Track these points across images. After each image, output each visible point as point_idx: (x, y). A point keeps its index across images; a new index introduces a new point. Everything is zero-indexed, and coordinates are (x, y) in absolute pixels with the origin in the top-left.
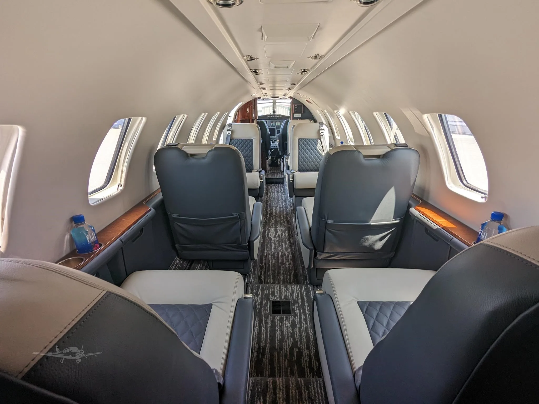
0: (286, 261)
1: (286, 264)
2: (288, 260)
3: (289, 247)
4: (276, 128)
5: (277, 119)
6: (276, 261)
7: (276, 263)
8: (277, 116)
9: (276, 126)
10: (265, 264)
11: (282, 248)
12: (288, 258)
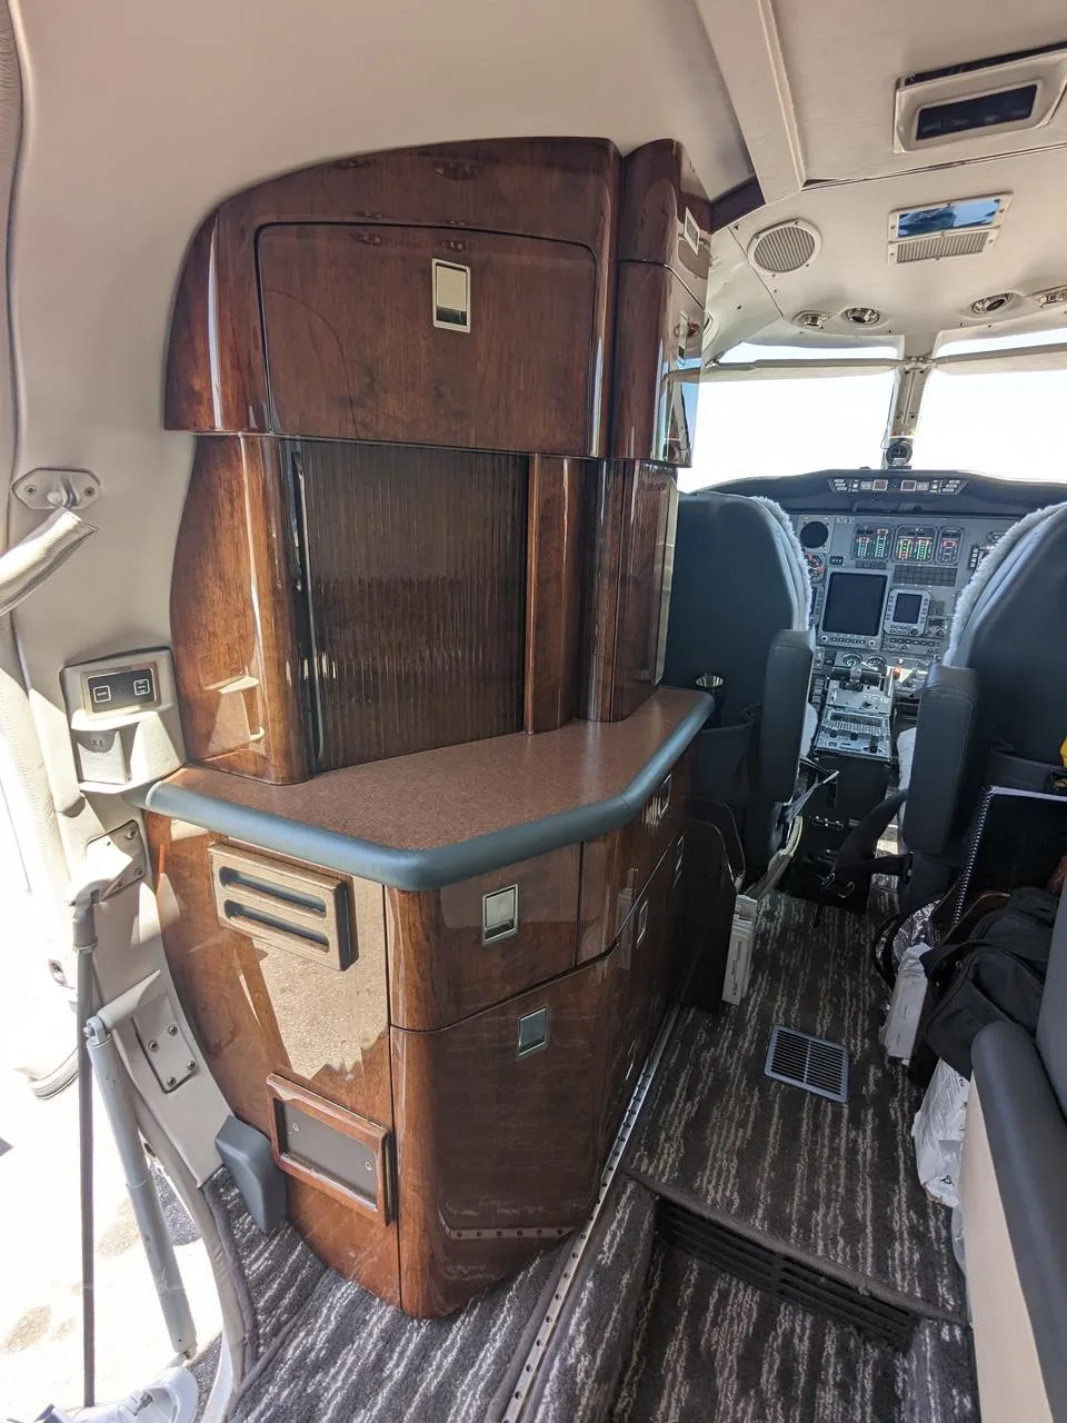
4: (897, 578)
5: (917, 511)
8: (923, 487)
9: (891, 566)
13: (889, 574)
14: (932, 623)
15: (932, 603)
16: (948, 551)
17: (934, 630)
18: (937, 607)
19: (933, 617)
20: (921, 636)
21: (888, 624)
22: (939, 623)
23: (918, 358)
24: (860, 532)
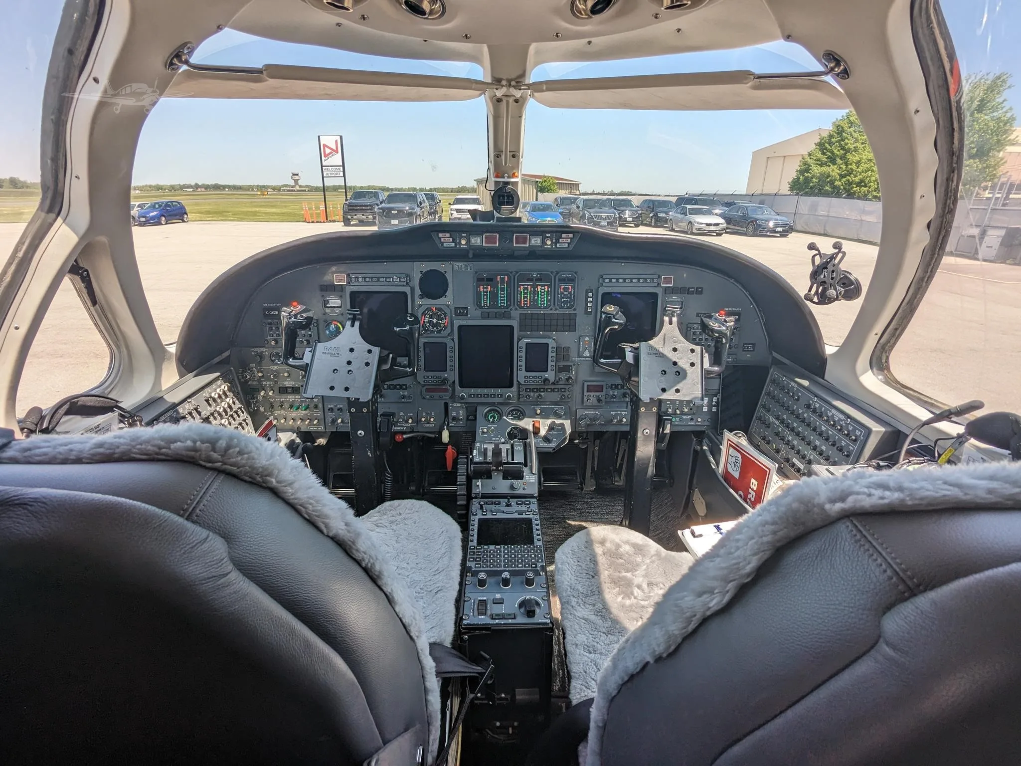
4: (522, 327)
5: (534, 257)
13: (515, 324)
14: (561, 370)
15: (558, 349)
16: (566, 296)
17: (563, 376)
18: (563, 353)
19: (562, 364)
20: (553, 383)
21: (521, 375)
22: (567, 369)
23: (509, 81)
24: (480, 280)
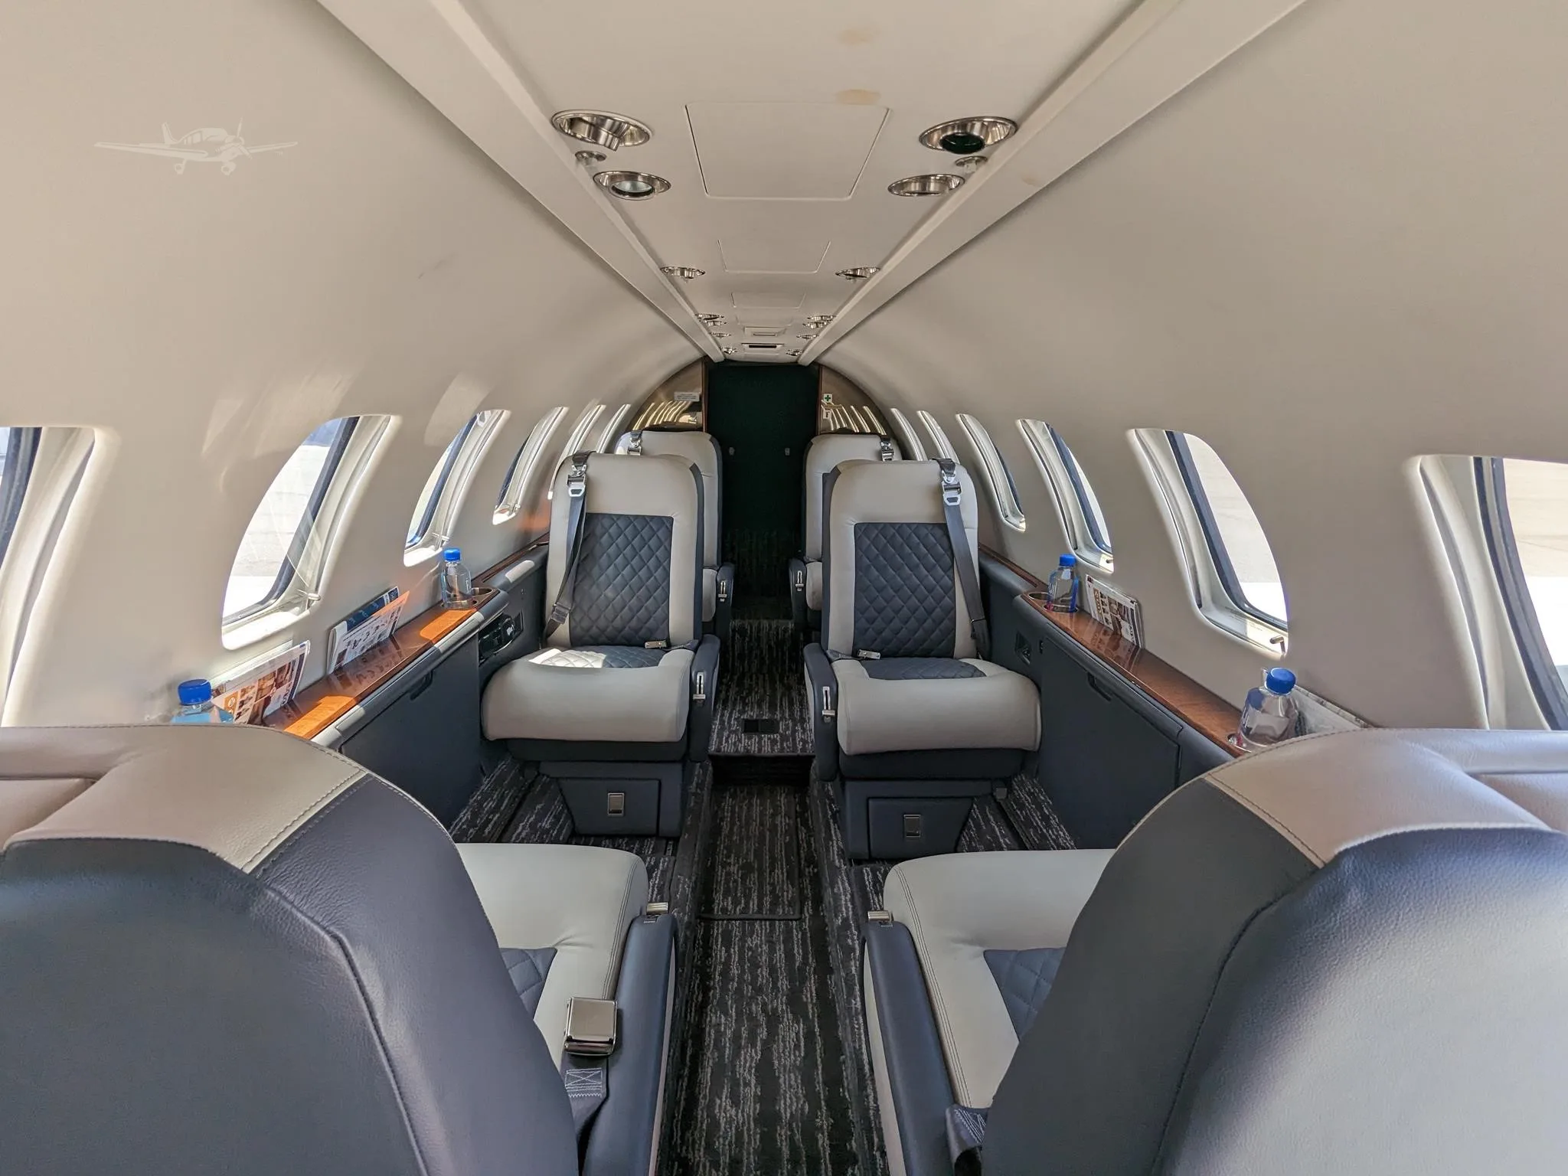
0: (736, 877)
1: (737, 865)
2: (727, 882)
3: (715, 947)
6: (768, 879)
7: (768, 871)
10: (801, 874)
11: (743, 940)
12: (729, 886)
